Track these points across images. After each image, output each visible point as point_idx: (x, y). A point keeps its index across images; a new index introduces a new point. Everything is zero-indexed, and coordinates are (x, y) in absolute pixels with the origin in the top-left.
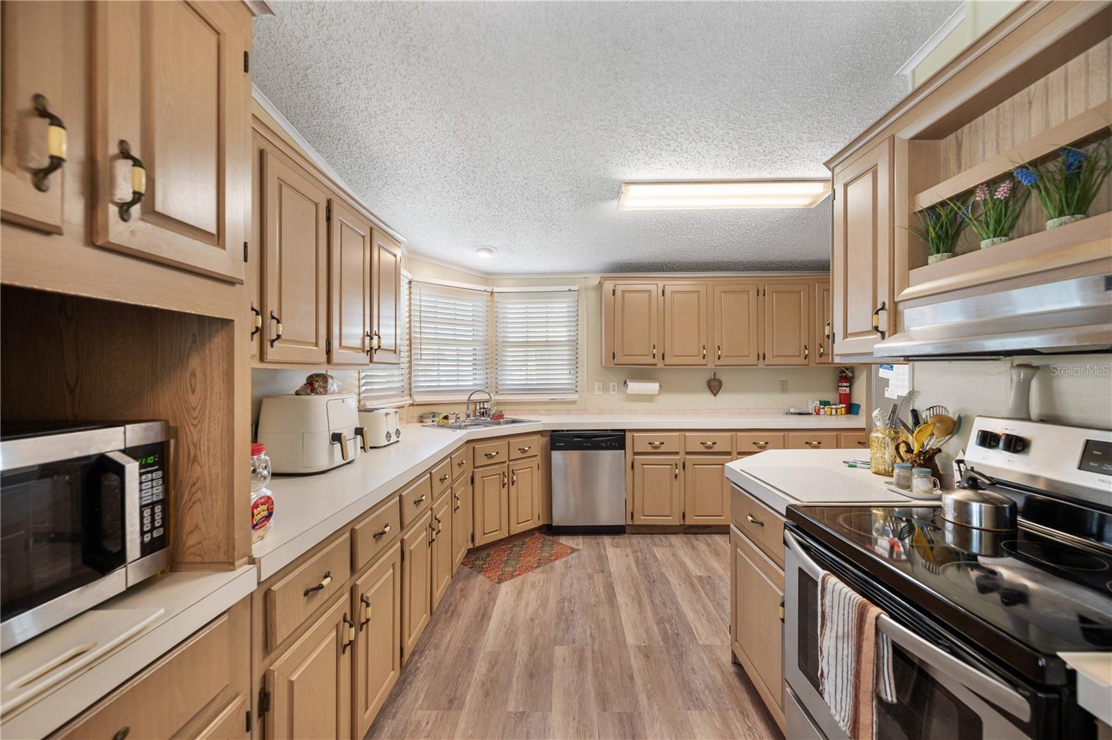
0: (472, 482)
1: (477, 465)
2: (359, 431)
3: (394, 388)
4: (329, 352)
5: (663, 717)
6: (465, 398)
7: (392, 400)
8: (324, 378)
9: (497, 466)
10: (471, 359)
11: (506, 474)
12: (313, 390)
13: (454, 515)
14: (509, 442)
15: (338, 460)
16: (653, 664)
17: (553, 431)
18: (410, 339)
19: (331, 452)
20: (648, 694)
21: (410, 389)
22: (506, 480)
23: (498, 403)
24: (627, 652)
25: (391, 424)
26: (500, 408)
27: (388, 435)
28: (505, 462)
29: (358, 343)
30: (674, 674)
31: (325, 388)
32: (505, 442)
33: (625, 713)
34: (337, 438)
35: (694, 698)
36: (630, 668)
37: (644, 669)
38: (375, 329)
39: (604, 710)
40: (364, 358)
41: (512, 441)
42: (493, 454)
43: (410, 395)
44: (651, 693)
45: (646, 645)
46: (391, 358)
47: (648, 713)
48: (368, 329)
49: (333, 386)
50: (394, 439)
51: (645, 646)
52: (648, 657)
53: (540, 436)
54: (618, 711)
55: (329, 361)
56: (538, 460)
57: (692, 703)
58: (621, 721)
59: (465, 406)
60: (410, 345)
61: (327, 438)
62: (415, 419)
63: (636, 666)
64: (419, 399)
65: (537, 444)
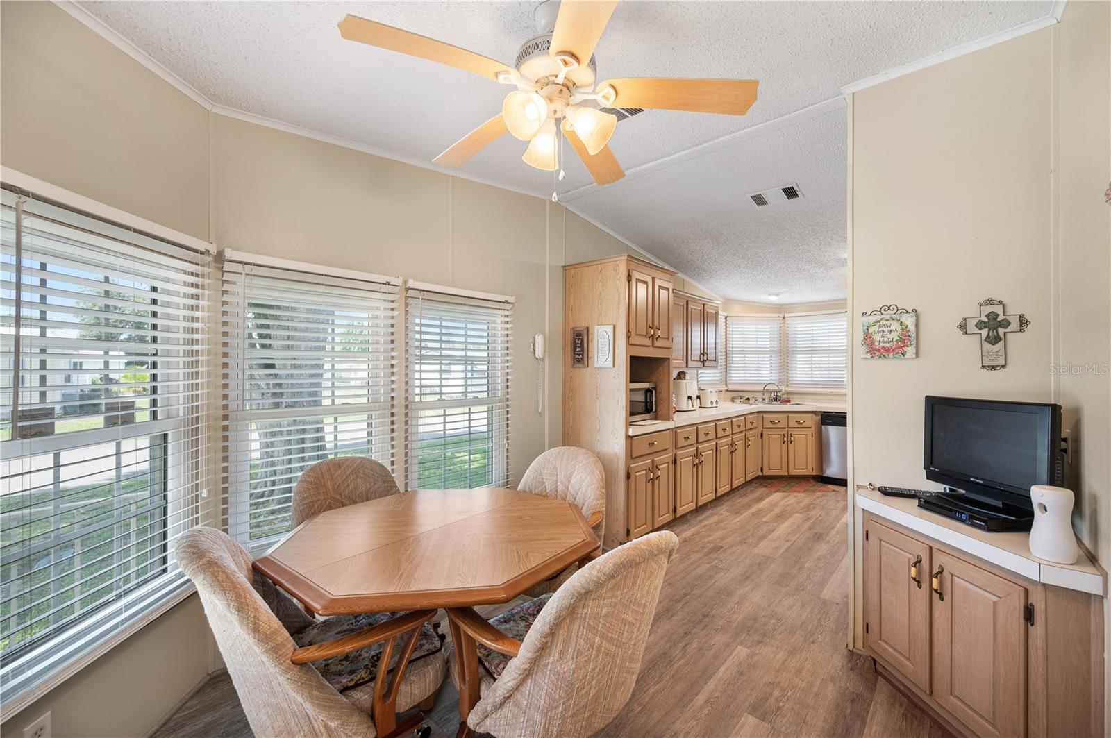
0: (762, 437)
1: (765, 426)
2: (698, 397)
3: (716, 380)
4: (687, 363)
6: (761, 388)
7: (715, 386)
8: (684, 373)
9: (779, 430)
10: (768, 362)
11: (786, 435)
12: (680, 378)
13: (747, 450)
14: (788, 417)
15: (690, 408)
17: (824, 412)
18: (726, 352)
19: (688, 403)
21: (726, 382)
22: (785, 439)
23: (788, 393)
25: (714, 397)
26: (789, 396)
27: (712, 403)
28: (785, 428)
29: (698, 359)
31: (685, 377)
32: (786, 415)
34: (690, 398)
38: (706, 351)
40: (700, 364)
41: (790, 415)
42: (776, 421)
43: (726, 385)
46: (713, 364)
48: (702, 351)
49: (688, 377)
50: (714, 405)
53: (814, 415)
55: (687, 366)
56: (813, 430)
59: (762, 394)
60: (726, 355)
61: (686, 398)
62: (729, 399)
64: (731, 387)
65: (811, 421)
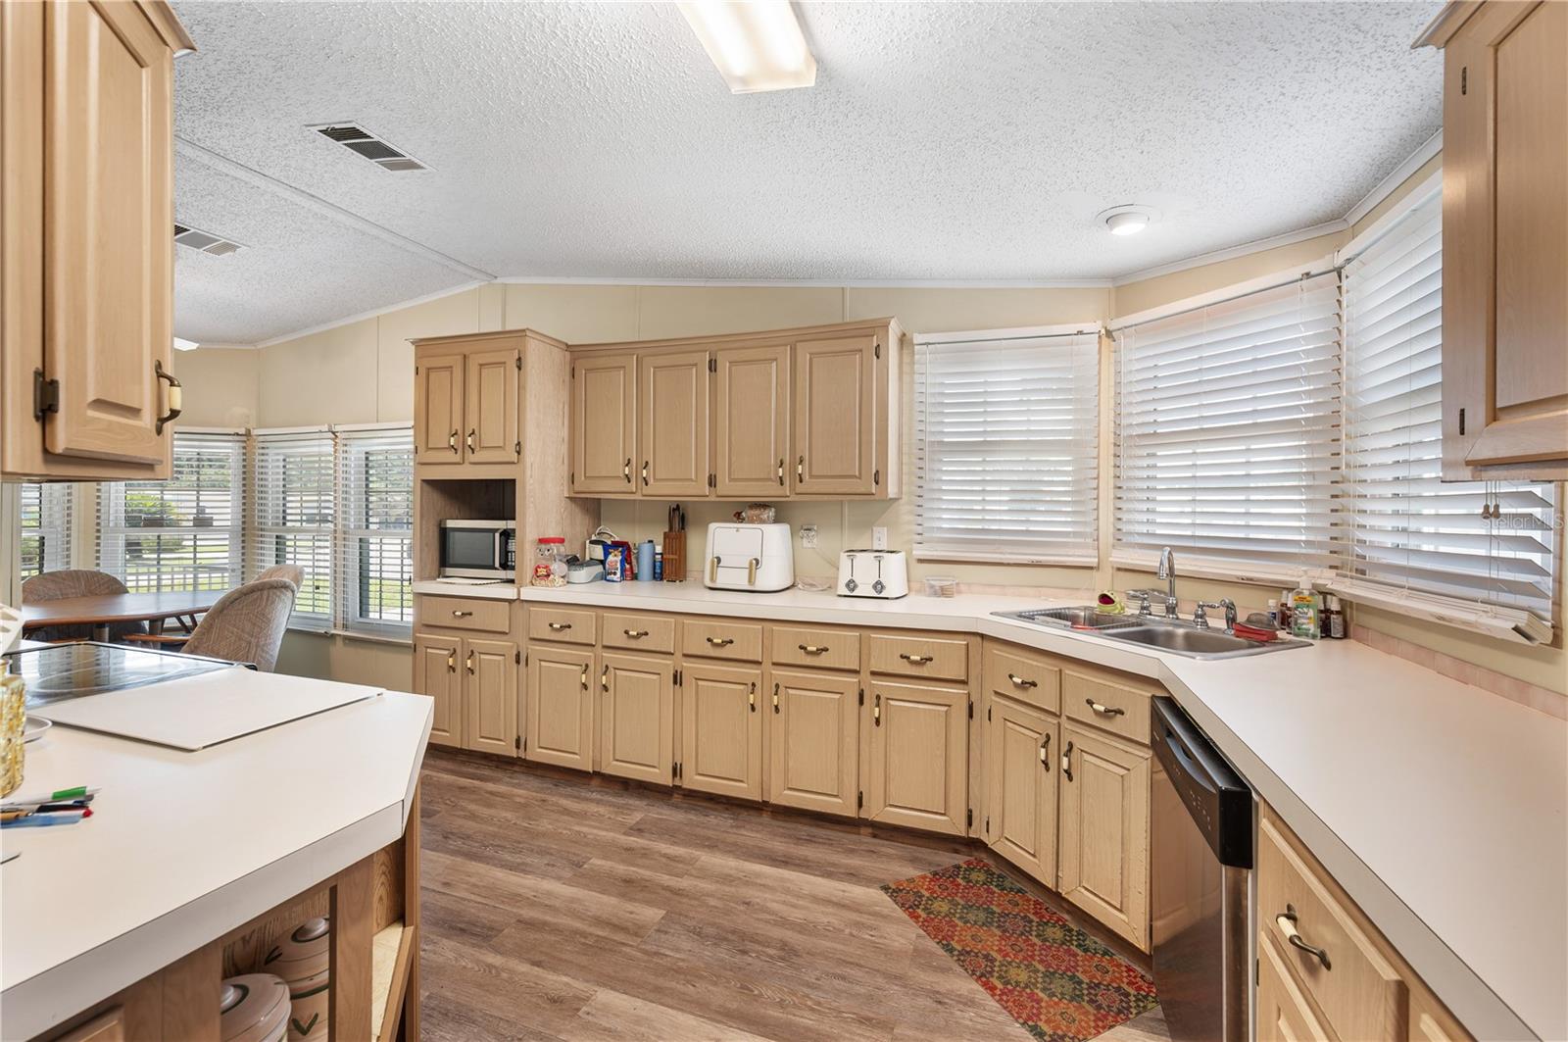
5: (453, 966)
16: (534, 1000)
20: (495, 967)
24: (587, 981)
30: (491, 1016)
33: (496, 936)
35: (435, 1014)
36: (555, 970)
37: (536, 984)
39: (519, 921)
44: (493, 971)
45: (580, 1013)
47: (472, 955)
51: (578, 1010)
52: (554, 1001)
54: (506, 931)
57: (432, 1005)
58: (492, 929)
63: (550, 977)
